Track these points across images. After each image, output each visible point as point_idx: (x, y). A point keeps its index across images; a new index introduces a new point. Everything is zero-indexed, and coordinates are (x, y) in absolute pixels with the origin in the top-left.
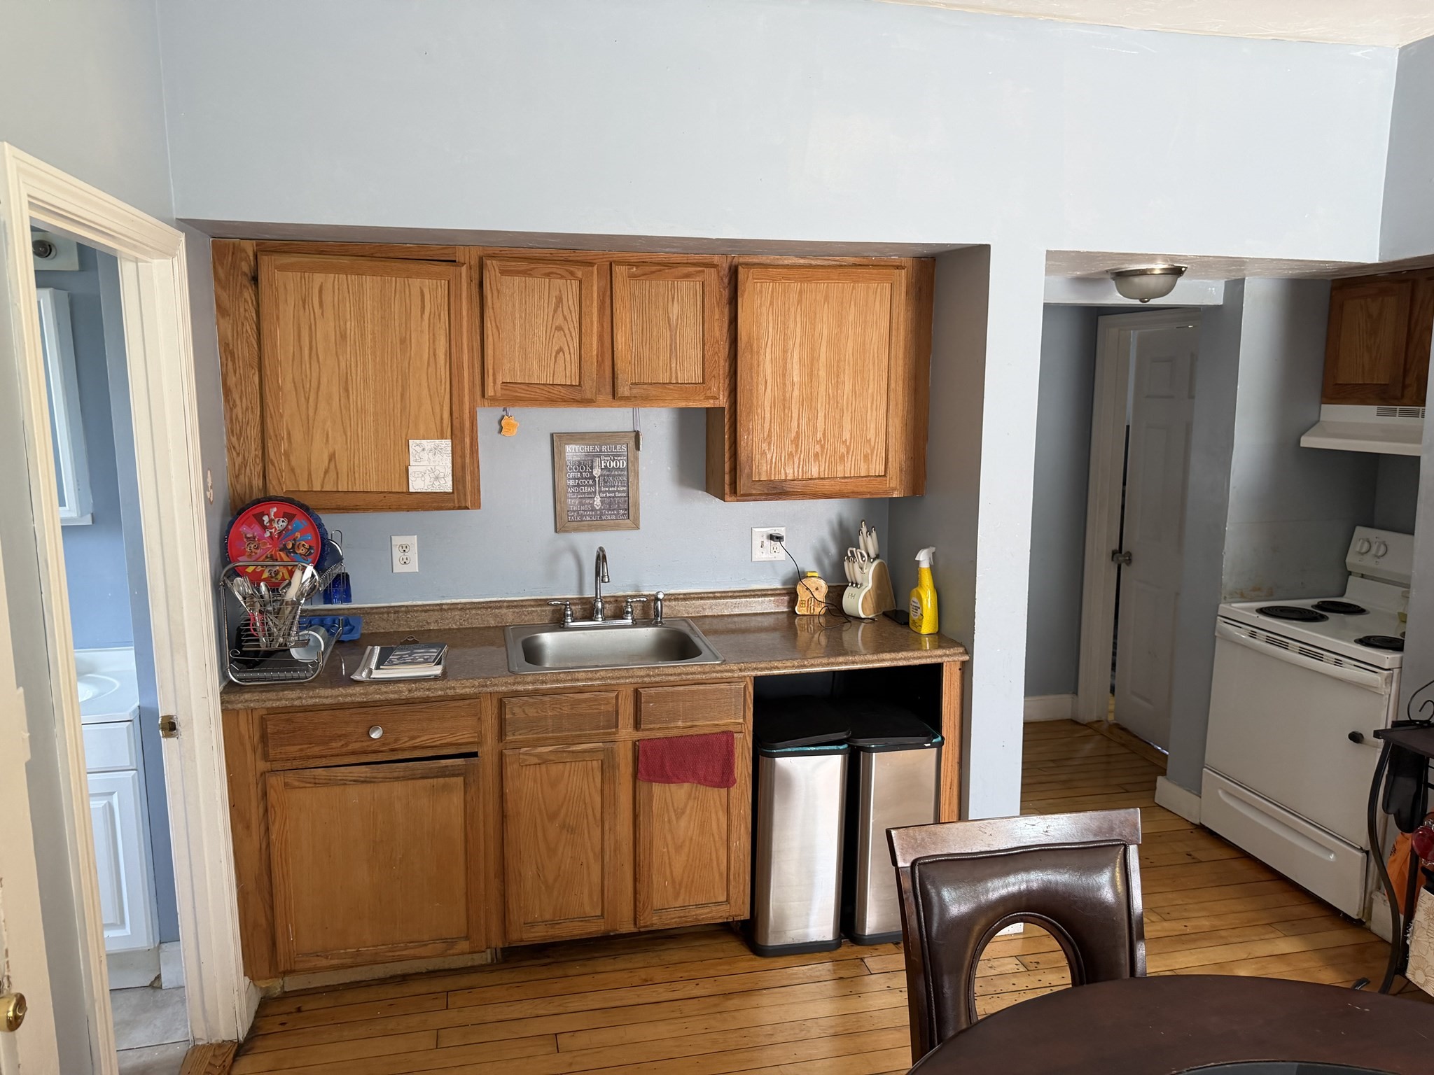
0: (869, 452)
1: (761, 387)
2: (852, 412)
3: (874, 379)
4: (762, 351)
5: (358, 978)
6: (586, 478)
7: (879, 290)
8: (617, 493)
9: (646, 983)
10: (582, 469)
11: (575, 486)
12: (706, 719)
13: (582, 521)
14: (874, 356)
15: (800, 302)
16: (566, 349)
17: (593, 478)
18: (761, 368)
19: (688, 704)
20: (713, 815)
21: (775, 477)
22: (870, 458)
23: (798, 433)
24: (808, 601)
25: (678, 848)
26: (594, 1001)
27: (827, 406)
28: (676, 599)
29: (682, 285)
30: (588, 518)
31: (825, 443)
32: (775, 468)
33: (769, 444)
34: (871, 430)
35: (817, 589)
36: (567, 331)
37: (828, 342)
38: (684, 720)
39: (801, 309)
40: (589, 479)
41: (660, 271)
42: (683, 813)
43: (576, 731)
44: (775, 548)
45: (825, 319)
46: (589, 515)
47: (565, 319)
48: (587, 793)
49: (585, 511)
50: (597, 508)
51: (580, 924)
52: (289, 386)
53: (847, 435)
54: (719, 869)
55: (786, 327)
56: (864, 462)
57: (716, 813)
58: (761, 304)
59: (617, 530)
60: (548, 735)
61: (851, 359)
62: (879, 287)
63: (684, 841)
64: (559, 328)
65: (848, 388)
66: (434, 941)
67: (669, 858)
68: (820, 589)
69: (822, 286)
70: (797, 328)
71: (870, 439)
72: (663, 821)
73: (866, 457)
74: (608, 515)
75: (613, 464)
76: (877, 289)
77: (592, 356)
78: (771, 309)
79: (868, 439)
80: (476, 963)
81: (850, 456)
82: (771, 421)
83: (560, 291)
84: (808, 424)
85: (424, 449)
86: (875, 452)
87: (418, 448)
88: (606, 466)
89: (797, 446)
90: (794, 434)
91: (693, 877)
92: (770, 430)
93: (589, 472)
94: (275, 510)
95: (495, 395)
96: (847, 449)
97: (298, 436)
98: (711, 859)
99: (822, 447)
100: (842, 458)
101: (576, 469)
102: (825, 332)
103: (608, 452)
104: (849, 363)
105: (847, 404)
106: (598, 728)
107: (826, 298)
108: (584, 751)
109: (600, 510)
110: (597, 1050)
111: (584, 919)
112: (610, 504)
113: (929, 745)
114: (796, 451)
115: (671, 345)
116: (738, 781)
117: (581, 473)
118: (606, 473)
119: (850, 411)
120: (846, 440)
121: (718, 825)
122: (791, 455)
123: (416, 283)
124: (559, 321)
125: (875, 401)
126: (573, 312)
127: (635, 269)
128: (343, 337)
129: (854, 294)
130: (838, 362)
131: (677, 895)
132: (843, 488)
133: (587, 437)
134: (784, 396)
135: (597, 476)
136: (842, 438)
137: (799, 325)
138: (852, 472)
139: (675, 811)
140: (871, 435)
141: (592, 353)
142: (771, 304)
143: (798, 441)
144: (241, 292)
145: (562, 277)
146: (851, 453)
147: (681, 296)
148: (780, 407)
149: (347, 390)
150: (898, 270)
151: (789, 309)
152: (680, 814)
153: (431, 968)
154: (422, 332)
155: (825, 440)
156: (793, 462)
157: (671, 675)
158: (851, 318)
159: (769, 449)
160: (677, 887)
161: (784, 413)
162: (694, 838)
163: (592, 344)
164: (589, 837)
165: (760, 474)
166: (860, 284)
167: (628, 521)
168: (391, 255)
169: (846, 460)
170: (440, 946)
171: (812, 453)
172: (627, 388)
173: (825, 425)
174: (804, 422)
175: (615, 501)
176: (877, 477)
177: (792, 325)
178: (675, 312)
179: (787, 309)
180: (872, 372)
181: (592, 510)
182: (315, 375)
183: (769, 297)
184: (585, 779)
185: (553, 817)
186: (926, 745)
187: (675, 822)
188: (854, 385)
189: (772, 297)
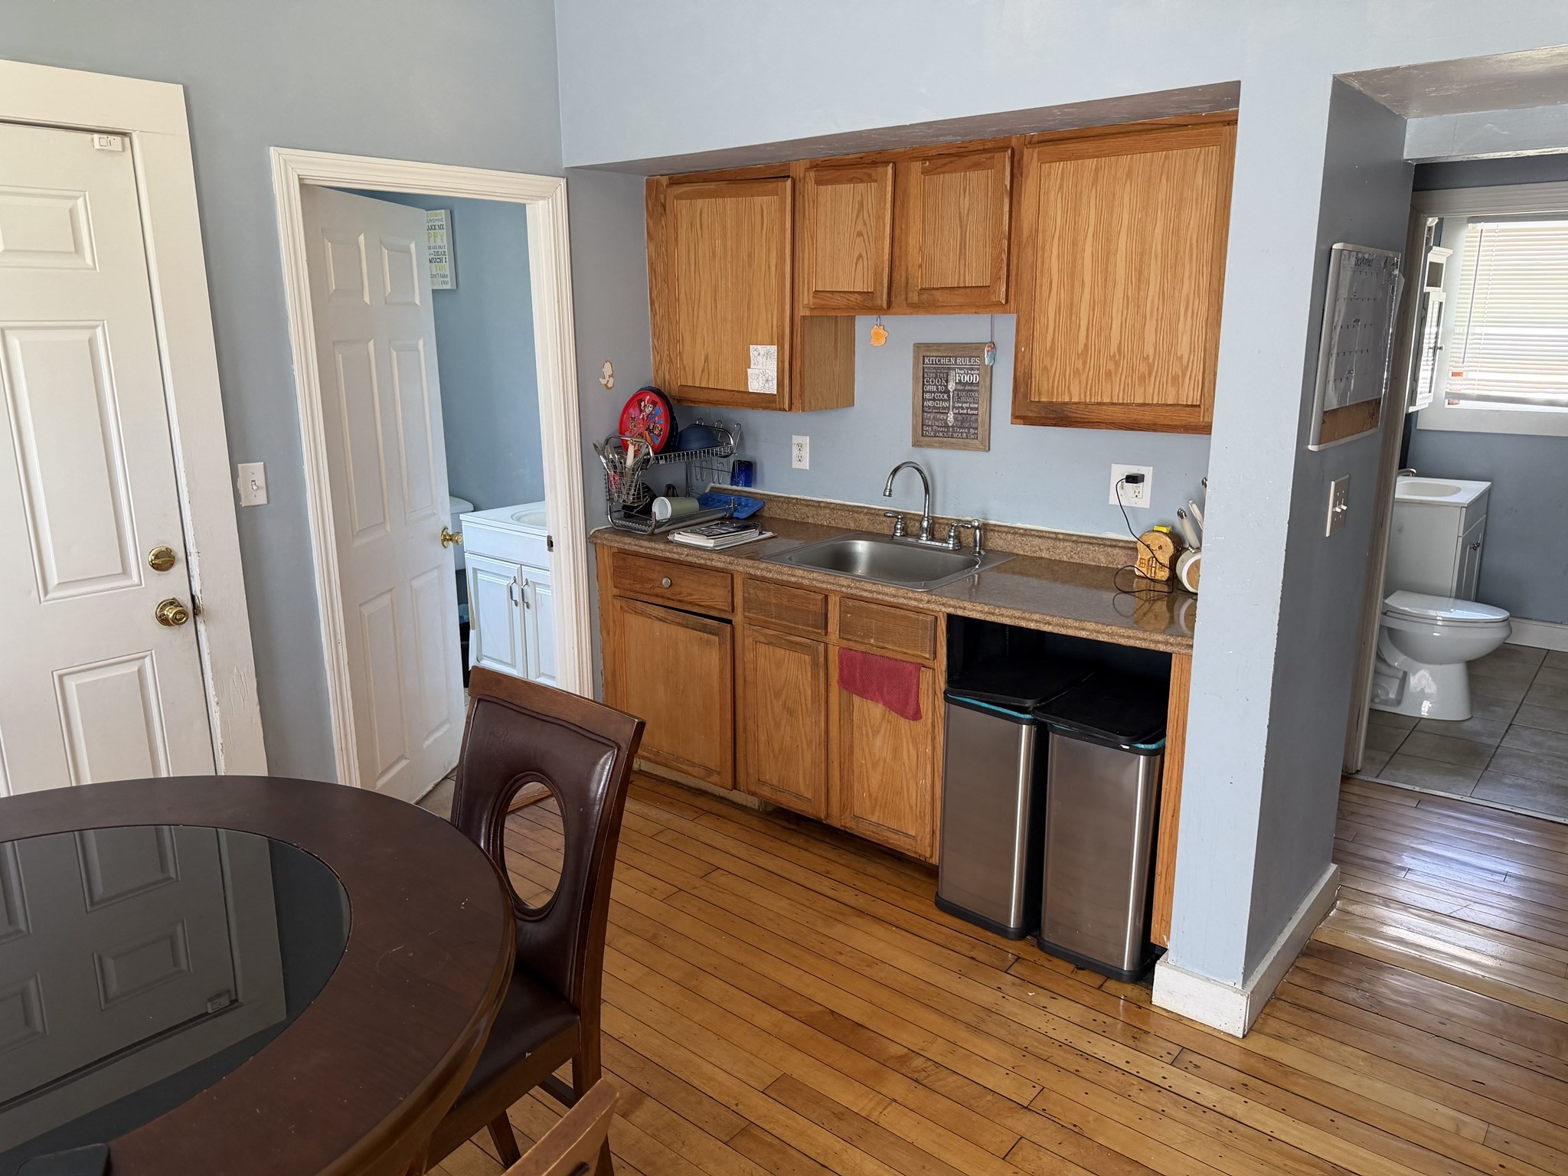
0: (1180, 373)
1: (1045, 288)
2: (1157, 320)
3: (1190, 277)
4: (1048, 248)
5: (680, 780)
6: (941, 392)
7: (1202, 157)
8: (969, 410)
9: (826, 874)
10: (938, 382)
11: (931, 400)
12: (895, 644)
13: (935, 436)
14: (1191, 246)
15: (1095, 182)
16: (864, 255)
17: (948, 392)
18: (1046, 266)
19: (880, 623)
20: (905, 744)
21: (1057, 398)
22: (1180, 380)
23: (1086, 345)
24: (1149, 561)
25: (875, 765)
26: (772, 864)
27: (1125, 312)
28: (1015, 533)
29: (974, 175)
30: (941, 434)
31: (1120, 359)
32: (1058, 388)
33: (1052, 357)
34: (1184, 344)
35: (1160, 547)
36: (866, 236)
37: (1129, 229)
38: (876, 639)
39: (1096, 190)
40: (944, 392)
41: (951, 162)
42: (878, 732)
43: (791, 623)
44: (1137, 491)
45: (1126, 200)
46: (942, 432)
47: (865, 224)
48: (801, 683)
49: (938, 426)
50: (950, 425)
51: (795, 799)
52: (682, 297)
53: (1149, 350)
54: (909, 802)
55: (1077, 213)
56: (1172, 386)
57: (907, 743)
58: (1048, 188)
59: (965, 450)
60: (770, 619)
61: (1159, 251)
62: (1203, 152)
63: (879, 760)
64: (860, 234)
65: (1153, 291)
66: (699, 766)
67: (867, 772)
68: (1163, 549)
69: (1125, 160)
70: (1090, 216)
71: (1182, 355)
72: (862, 733)
73: (1175, 379)
74: (959, 433)
75: (967, 378)
76: (1199, 155)
77: (883, 260)
78: (1060, 193)
79: (1179, 355)
80: (749, 805)
81: (1153, 378)
82: (1054, 330)
83: (862, 196)
84: (1099, 335)
85: (759, 354)
86: (1189, 373)
87: (756, 353)
88: (960, 380)
89: (1084, 363)
90: (1081, 347)
91: (887, 799)
92: (1053, 340)
93: (944, 385)
94: (648, 397)
95: (809, 304)
96: (1149, 369)
97: (687, 339)
98: (902, 788)
99: (1117, 364)
100: (1143, 379)
101: (932, 382)
102: (1126, 217)
103: (962, 365)
104: (1156, 257)
105: (1152, 308)
106: (808, 625)
107: (1129, 174)
108: (797, 643)
109: (953, 427)
110: (722, 890)
111: (799, 797)
112: (963, 421)
113: (1128, 747)
114: (1084, 368)
115: (961, 245)
116: (924, 717)
117: (937, 386)
118: (960, 387)
119: (1155, 318)
120: (1148, 356)
121: (909, 757)
122: (1077, 372)
123: (758, 200)
124: (860, 227)
125: (1190, 306)
126: (871, 216)
127: (928, 163)
128: (714, 253)
129: (1166, 165)
130: (1142, 255)
131: (873, 812)
132: (1140, 417)
133: (942, 348)
134: (1072, 299)
135: (951, 390)
136: (1143, 352)
137: (1093, 210)
138: (1156, 397)
139: (871, 728)
140: (1184, 349)
141: (883, 257)
142: (1061, 187)
143: (1087, 355)
144: (660, 221)
145: (862, 181)
146: (1154, 374)
147: (973, 188)
148: (1066, 313)
149: (715, 301)
150: (1228, 127)
151: (1081, 192)
152: (876, 732)
153: (722, 795)
154: (761, 245)
155: (1120, 354)
156: (1080, 382)
157: (867, 590)
158: (1161, 197)
159: (1052, 364)
160: (873, 802)
161: (1071, 319)
162: (887, 760)
163: (883, 248)
164: (803, 724)
165: (1040, 394)
166: (1175, 152)
167: (975, 441)
168: (748, 177)
169: (1147, 382)
170: (702, 772)
171: (1103, 370)
172: (916, 294)
173: (1121, 336)
174: (1093, 335)
175: (967, 418)
176: (1187, 406)
177: (1084, 212)
178: (967, 205)
179: (1079, 191)
180: (1187, 267)
181: (945, 427)
182: (697, 288)
183: (1059, 180)
184: (800, 669)
185: (778, 694)
186: (1124, 747)
187: (871, 739)
188: (1162, 285)
189: (1062, 179)
